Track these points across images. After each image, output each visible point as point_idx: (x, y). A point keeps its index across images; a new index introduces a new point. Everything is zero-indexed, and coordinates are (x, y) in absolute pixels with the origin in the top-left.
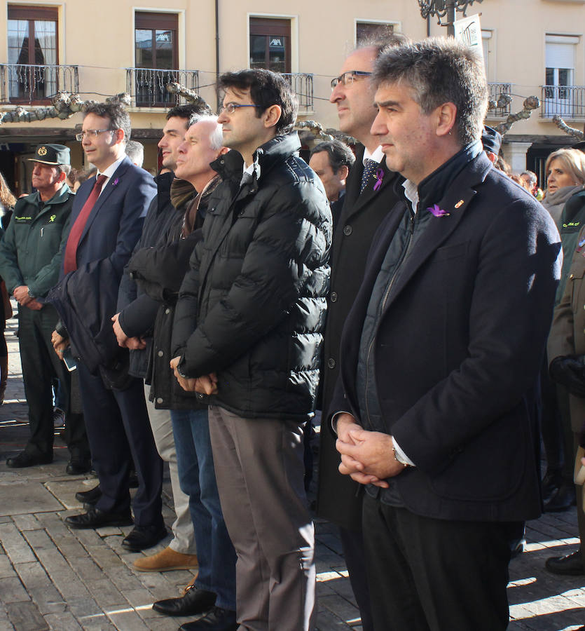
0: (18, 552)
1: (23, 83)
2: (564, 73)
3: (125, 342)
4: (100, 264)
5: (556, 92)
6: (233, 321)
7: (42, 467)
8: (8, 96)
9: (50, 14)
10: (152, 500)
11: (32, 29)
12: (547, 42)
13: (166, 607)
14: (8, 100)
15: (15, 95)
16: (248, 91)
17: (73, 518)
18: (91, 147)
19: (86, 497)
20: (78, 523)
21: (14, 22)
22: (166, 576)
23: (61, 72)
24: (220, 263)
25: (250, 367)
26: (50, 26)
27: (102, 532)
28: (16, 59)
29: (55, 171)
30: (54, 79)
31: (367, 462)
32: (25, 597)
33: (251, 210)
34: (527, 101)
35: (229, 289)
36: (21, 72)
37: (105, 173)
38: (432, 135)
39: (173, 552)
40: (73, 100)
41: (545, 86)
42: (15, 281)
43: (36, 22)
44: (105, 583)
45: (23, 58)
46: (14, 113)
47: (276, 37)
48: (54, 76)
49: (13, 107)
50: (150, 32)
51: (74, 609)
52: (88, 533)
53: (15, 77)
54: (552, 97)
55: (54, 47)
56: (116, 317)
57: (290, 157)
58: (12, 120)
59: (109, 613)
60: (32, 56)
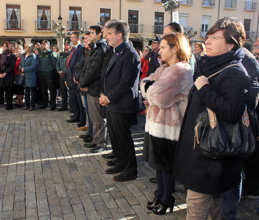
0: (55, 126)
1: (73, 26)
2: (206, 25)
3: (76, 82)
4: (73, 66)
5: (204, 30)
6: (89, 76)
7: (65, 111)
8: (69, 29)
9: (79, 9)
10: (84, 116)
11: (75, 12)
12: (203, 18)
13: (81, 137)
14: (69, 30)
15: (71, 29)
16: (95, 30)
17: (68, 120)
18: (72, 41)
19: (72, 117)
20: (69, 121)
21: (71, 11)
22: (84, 132)
23: (82, 23)
24: (88, 65)
25: (93, 86)
26: (80, 12)
27: (73, 123)
28: (71, 20)
29: (69, 46)
30: (80, 25)
31: (103, 101)
32: (55, 134)
33: (94, 54)
34: (194, 32)
35: (89, 70)
36: (72, 23)
37: (75, 47)
38: (117, 39)
39: (86, 127)
40: (83, 30)
41: (201, 28)
42: (59, 70)
43: (76, 11)
44: (71, 132)
45: (73, 20)
46: (69, 33)
47: (135, 15)
48: (80, 24)
49: (70, 31)
50: (104, 13)
51: (63, 136)
52: (71, 124)
53: (71, 24)
54: (203, 32)
55: (80, 17)
56: (74, 77)
57: (103, 43)
58: (69, 35)
59: (70, 137)
60: (75, 19)
